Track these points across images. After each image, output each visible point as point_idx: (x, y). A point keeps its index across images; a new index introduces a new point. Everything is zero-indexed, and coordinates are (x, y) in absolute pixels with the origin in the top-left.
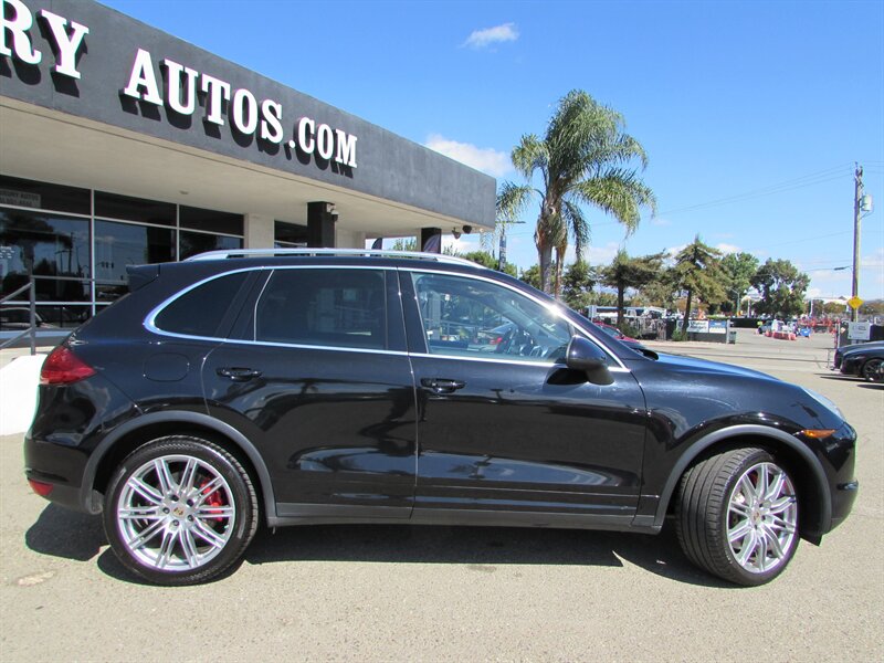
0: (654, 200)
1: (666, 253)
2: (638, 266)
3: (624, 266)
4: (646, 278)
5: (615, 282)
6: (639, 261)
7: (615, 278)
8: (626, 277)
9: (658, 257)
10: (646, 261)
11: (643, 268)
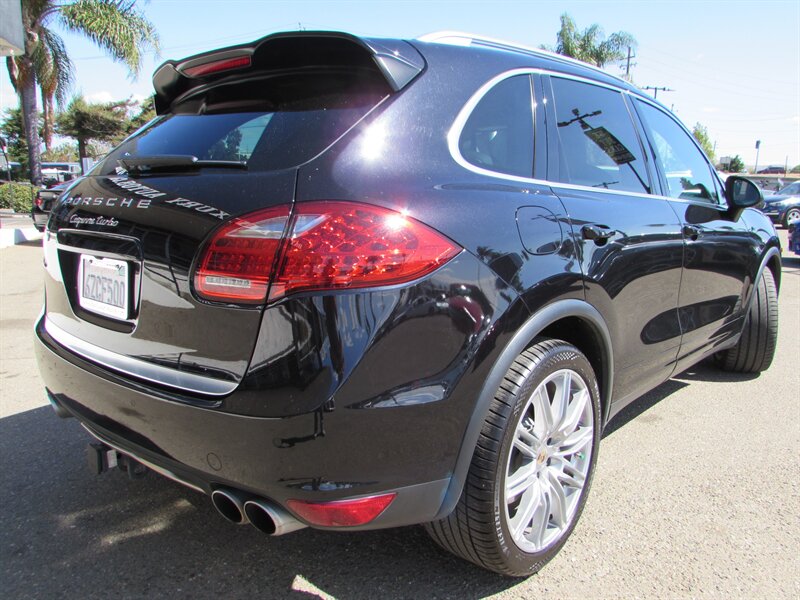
0: (156, 39)
1: (133, 100)
2: (101, 114)
3: (85, 114)
4: (111, 128)
5: (74, 132)
6: (101, 108)
7: (74, 128)
8: (87, 126)
9: (123, 105)
10: (109, 109)
11: (109, 116)
